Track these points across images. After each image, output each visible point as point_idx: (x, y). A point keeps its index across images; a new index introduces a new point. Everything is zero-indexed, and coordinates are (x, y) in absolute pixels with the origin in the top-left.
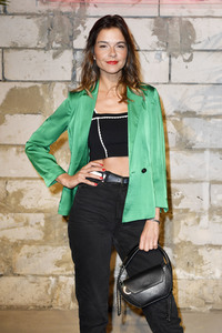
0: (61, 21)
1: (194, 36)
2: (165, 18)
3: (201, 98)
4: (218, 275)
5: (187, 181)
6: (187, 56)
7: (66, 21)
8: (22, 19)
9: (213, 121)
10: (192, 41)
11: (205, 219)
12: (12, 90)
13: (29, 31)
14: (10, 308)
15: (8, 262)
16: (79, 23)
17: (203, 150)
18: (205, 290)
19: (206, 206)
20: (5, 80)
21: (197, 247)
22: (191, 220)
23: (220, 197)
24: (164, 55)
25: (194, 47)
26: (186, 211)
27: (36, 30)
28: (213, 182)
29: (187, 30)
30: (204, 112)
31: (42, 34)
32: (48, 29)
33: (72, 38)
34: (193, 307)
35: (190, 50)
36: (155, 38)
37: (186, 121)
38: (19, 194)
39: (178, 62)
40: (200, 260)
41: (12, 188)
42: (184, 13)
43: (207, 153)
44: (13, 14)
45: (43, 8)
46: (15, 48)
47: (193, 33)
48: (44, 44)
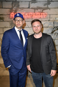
27: (9, 24)
31: (10, 25)
44: (5, 21)
45: (10, 20)
46: (5, 28)
48: (11, 27)
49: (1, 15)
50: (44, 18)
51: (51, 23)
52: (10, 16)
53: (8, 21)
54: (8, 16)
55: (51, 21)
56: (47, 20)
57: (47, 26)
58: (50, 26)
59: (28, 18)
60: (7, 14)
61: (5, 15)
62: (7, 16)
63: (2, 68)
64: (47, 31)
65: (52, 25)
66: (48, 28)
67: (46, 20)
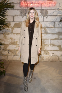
0: (24, 11)
2: (43, 10)
3: (49, 24)
4: (52, 55)
5: (46, 39)
6: (47, 17)
7: (25, 11)
8: (17, 10)
9: (51, 28)
11: (50, 46)
12: (15, 23)
13: (18, 13)
14: (16, 61)
15: (15, 53)
16: (27, 11)
17: (49, 34)
18: (49, 58)
19: (50, 44)
20: (14, 22)
21: (48, 51)
22: (47, 46)
23: (52, 42)
24: (42, 16)
25: (48, 15)
26: (46, 44)
28: (51, 39)
29: (47, 12)
30: (49, 27)
31: (20, 13)
32: (21, 12)
33: (26, 14)
34: (47, 61)
35: (47, 16)
36: (41, 13)
37: (46, 28)
38: (17, 42)
39: (45, 18)
40: (49, 53)
41: (16, 41)
42: (46, 9)
43: (50, 34)
44: (15, 10)
45: (21, 8)
46: (16, 16)
47: (48, 12)
48: (21, 15)
49: (12, 3)
50: (53, 7)
51: (60, 11)
52: (20, 5)
53: (18, 10)
54: (19, 4)
55: (60, 9)
56: (57, 8)
57: (56, 14)
58: (59, 15)
59: (37, 7)
60: (17, 2)
61: (15, 3)
62: (17, 4)
63: (12, 54)
64: (56, 19)
65: (61, 14)
66: (57, 17)
67: (55, 8)
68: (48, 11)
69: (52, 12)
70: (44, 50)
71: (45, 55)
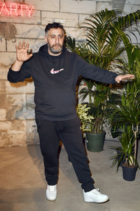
1: (16, 31)
2: (3, 23)
4: (31, 131)
6: (14, 40)
10: (16, 34)
11: (25, 109)
19: (25, 103)
21: (22, 120)
22: (19, 110)
24: (3, 39)
25: (16, 36)
26: (16, 106)
28: (27, 94)
29: (13, 29)
34: (21, 145)
35: (15, 38)
39: (10, 42)
40: (23, 126)
42: (11, 21)
47: (15, 30)
50: (27, 18)
56: (35, 22)
57: (35, 36)
64: (36, 48)
67: (32, 22)
68: (18, 27)
69: (27, 30)
70: (12, 119)
71: (13, 132)
